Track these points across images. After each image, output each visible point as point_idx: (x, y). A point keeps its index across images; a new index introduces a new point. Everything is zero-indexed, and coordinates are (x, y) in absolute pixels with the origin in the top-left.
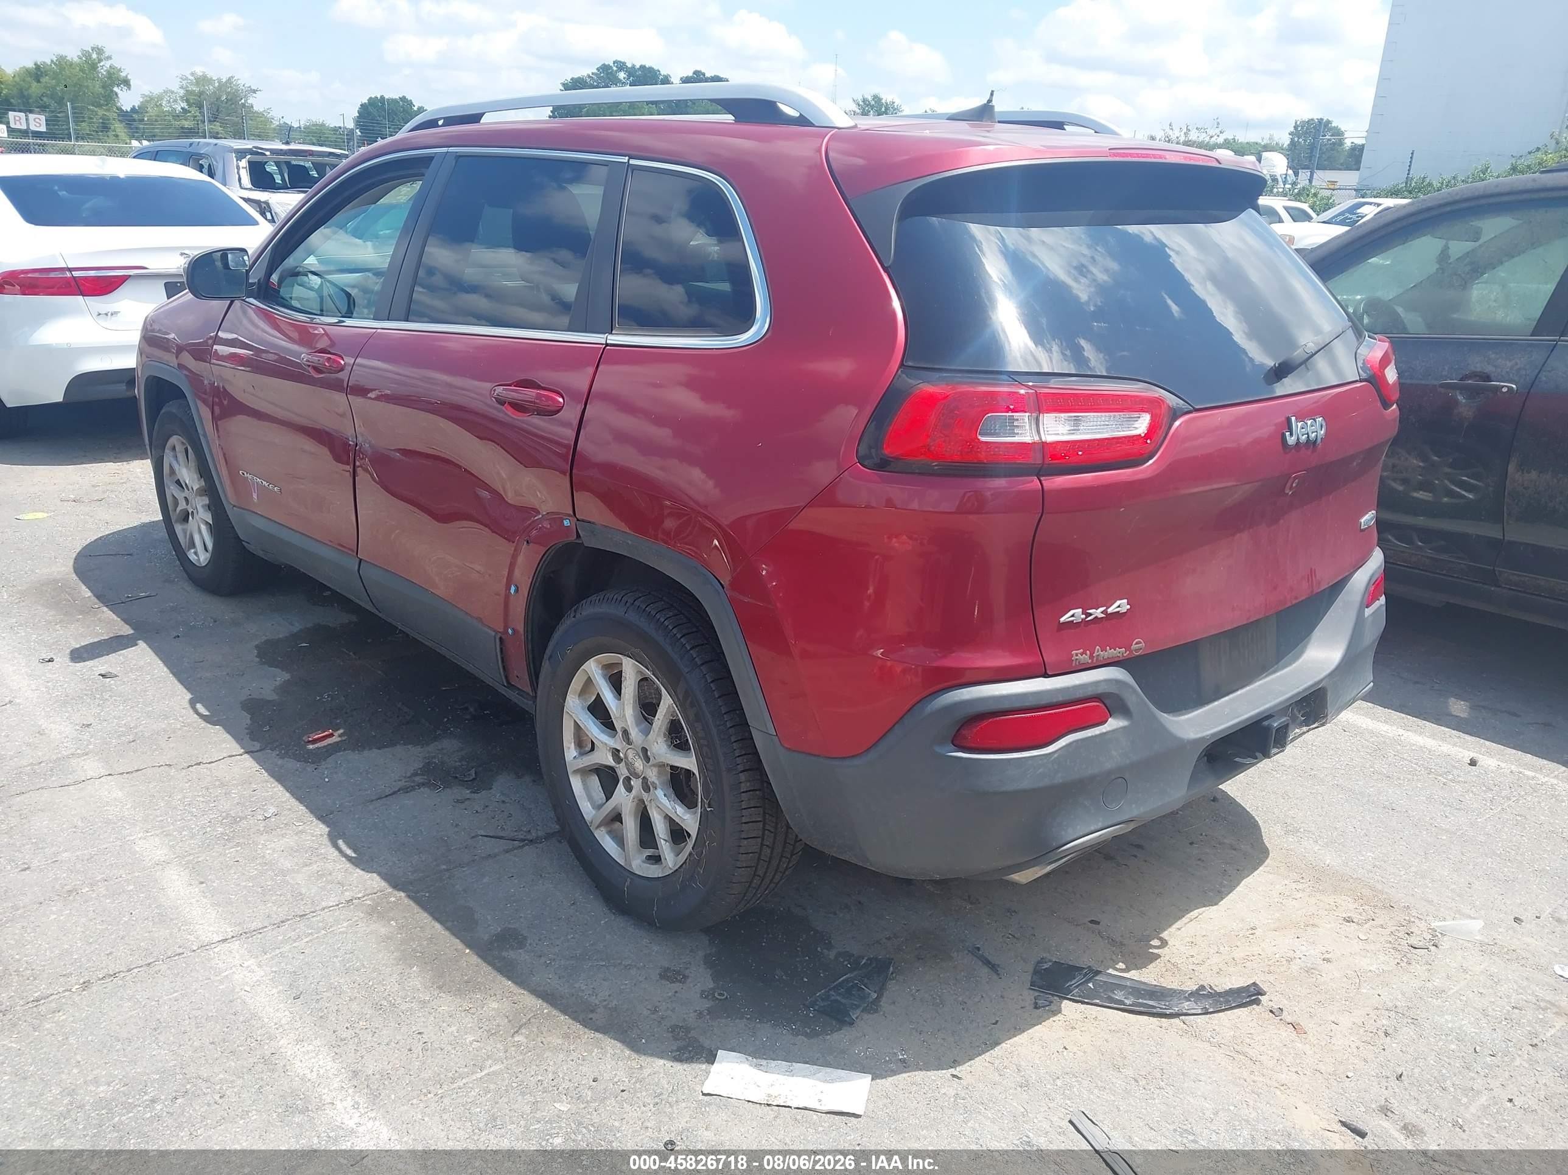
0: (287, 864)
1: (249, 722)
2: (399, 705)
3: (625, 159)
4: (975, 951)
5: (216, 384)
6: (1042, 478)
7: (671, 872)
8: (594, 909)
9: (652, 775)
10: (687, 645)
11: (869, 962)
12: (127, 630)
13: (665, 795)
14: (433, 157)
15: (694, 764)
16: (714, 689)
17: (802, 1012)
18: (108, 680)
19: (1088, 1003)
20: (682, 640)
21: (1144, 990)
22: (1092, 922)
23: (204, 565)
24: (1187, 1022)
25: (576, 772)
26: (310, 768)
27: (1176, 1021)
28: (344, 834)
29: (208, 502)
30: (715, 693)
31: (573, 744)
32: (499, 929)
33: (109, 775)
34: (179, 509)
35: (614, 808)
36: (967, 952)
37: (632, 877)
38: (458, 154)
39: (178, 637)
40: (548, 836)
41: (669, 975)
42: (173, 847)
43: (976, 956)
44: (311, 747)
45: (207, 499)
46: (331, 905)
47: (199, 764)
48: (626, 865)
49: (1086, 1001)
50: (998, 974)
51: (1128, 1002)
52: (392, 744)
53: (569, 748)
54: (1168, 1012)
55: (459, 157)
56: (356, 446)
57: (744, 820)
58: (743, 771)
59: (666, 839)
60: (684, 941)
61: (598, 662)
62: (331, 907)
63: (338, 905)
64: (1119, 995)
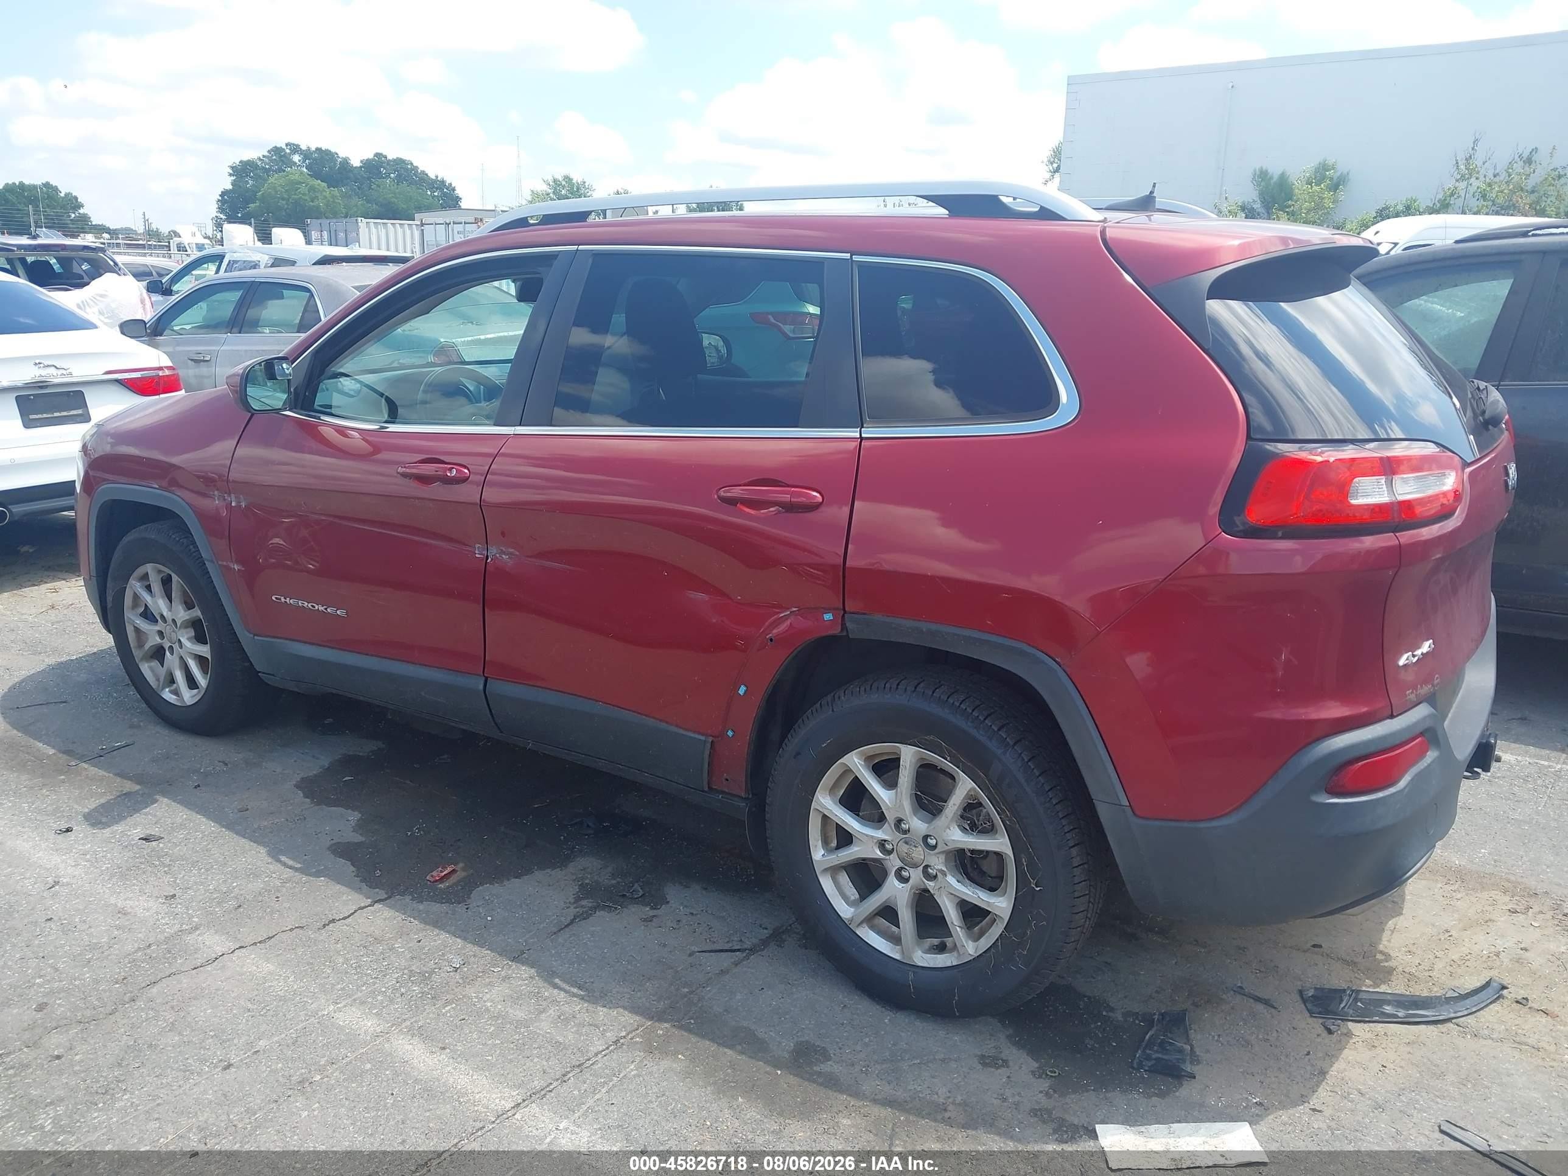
0: (520, 1014)
1: (352, 868)
2: (503, 829)
3: (847, 256)
4: (1240, 991)
5: (233, 504)
6: (1397, 534)
7: (971, 958)
8: (865, 1009)
9: (937, 863)
10: (993, 726)
11: (1161, 1017)
12: (130, 786)
13: (958, 881)
14: (558, 255)
15: (1007, 846)
16: (1032, 767)
17: (1136, 1075)
18: (154, 843)
19: (1369, 1022)
20: (986, 721)
21: (1407, 1001)
22: (1314, 946)
23: (188, 704)
24: (1460, 1024)
25: (826, 870)
26: (460, 909)
27: (1450, 1025)
28: (554, 972)
29: (193, 634)
30: (1035, 771)
31: (820, 841)
32: (792, 1045)
33: (241, 947)
34: (147, 646)
35: (885, 901)
36: (1232, 992)
37: (914, 970)
38: (594, 252)
39: (199, 786)
40: (765, 943)
41: (990, 1062)
42: (377, 1014)
43: (1245, 995)
44: (442, 886)
45: (193, 630)
46: (601, 1049)
47: (333, 921)
48: (904, 958)
49: (1367, 1019)
50: (1275, 1008)
51: (1400, 1014)
52: (528, 871)
53: (816, 846)
54: (1441, 1018)
55: (596, 255)
56: (487, 559)
57: (1076, 894)
58: (1073, 846)
59: (961, 925)
60: (977, 1026)
61: (861, 753)
62: (603, 1051)
63: (608, 1048)
64: (1388, 1009)
